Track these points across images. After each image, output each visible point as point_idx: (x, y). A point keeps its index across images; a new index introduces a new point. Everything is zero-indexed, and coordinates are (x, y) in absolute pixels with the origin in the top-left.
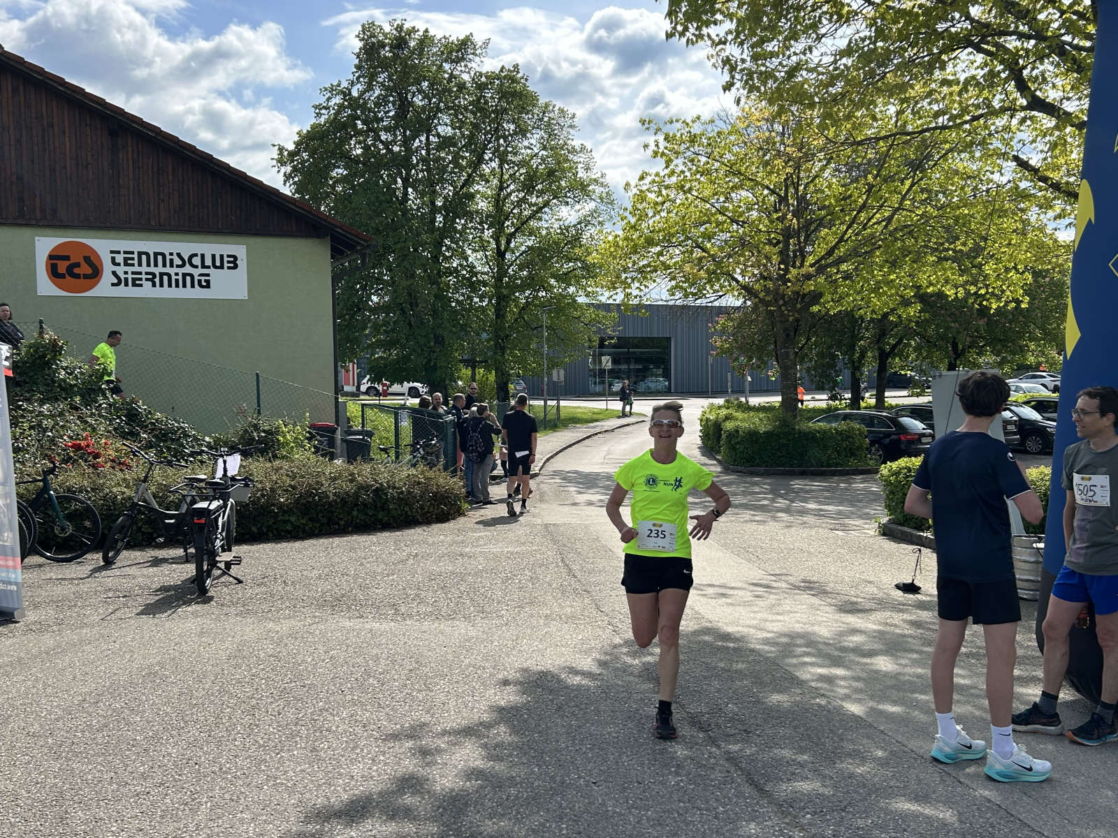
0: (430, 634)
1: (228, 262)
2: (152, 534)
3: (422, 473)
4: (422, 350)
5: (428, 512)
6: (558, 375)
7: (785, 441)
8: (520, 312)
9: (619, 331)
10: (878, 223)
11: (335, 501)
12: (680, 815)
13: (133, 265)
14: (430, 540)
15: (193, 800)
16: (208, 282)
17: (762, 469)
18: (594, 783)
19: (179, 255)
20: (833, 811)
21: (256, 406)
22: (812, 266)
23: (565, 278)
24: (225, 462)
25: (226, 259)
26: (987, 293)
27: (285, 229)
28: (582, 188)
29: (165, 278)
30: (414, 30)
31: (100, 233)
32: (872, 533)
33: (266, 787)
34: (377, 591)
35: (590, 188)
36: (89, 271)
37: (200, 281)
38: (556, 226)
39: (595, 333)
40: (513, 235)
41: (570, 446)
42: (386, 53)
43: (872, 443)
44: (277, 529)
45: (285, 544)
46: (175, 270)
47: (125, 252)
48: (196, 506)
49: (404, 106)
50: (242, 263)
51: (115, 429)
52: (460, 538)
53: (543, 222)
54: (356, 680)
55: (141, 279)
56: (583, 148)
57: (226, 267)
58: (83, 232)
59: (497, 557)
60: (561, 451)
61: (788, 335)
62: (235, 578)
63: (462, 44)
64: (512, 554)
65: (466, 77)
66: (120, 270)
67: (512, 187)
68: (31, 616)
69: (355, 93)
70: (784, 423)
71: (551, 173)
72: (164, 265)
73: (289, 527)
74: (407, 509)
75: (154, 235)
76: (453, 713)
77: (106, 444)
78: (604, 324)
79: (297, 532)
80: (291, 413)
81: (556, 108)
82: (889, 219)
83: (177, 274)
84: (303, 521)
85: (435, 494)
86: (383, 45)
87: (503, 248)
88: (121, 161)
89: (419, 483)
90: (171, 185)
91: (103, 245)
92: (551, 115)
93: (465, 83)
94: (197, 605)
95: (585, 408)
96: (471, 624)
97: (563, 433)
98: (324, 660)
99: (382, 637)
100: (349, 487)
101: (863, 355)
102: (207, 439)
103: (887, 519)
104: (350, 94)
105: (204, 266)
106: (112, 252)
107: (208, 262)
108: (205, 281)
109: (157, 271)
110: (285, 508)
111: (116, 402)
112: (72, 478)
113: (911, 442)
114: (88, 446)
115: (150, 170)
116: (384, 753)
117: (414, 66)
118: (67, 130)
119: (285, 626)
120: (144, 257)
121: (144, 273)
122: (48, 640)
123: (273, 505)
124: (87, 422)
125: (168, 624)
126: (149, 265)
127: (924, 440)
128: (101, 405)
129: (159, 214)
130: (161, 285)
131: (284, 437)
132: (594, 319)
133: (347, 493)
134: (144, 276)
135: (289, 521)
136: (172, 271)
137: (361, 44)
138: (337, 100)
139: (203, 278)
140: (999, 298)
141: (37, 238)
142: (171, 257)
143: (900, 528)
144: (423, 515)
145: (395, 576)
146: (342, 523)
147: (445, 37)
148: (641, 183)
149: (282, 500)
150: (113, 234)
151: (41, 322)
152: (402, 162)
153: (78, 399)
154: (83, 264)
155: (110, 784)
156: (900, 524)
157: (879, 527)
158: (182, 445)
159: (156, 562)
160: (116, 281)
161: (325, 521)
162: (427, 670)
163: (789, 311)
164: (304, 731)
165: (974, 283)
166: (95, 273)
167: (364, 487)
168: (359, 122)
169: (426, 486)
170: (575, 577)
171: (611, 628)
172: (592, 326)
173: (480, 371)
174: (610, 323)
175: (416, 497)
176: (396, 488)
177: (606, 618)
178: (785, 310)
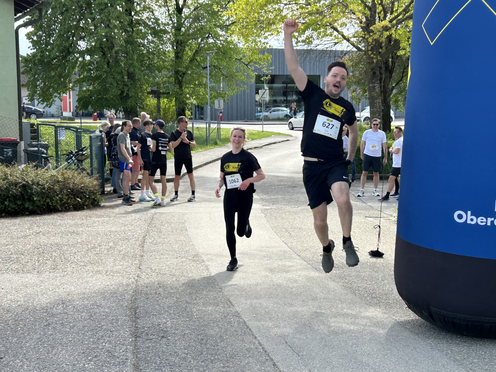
4: (118, 84)
5: (66, 203)
6: (219, 104)
14: (59, 222)
60: (210, 162)
61: (374, 73)
78: (261, 64)
144: (62, 205)
169: (64, 184)
170: (143, 247)
171: (136, 278)
172: (251, 66)
173: (164, 101)
174: (264, 64)
175: (56, 192)
176: (40, 185)
177: (139, 272)
178: (371, 54)
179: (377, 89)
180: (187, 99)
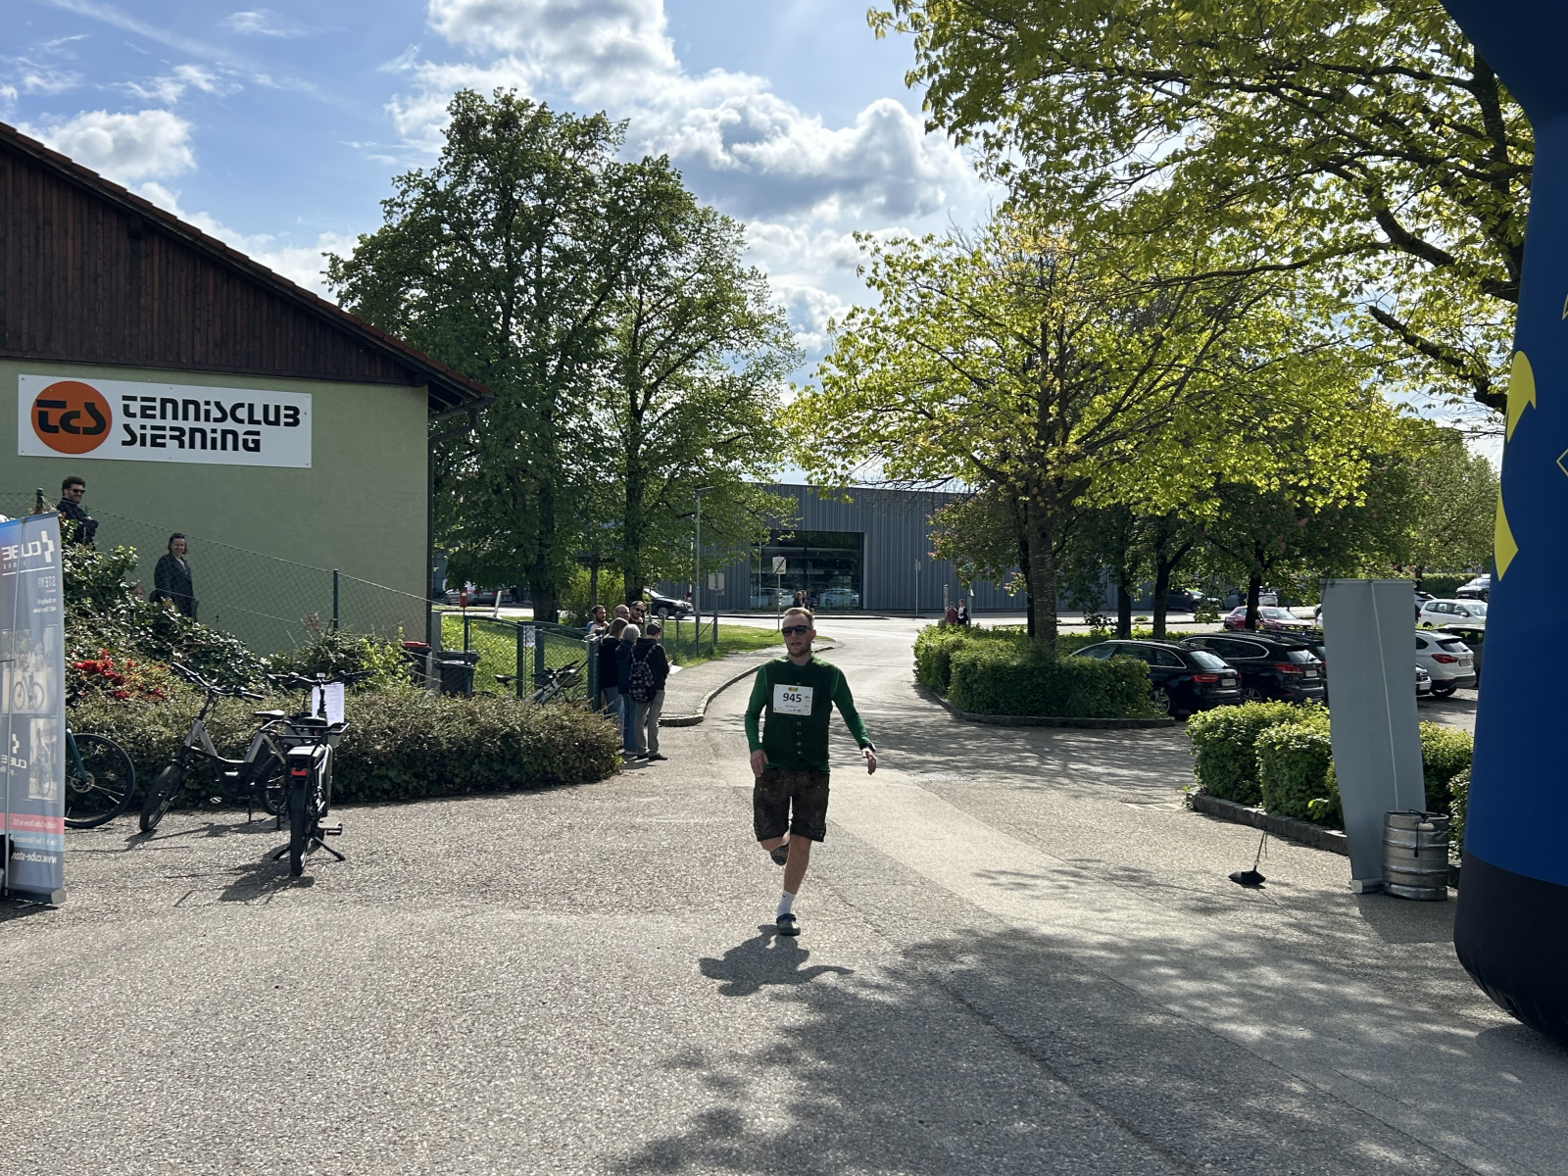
0: (630, 931)
1: (286, 416)
2: (198, 791)
3: (567, 713)
5: (573, 768)
6: (717, 582)
7: (1040, 680)
9: (797, 523)
10: (1165, 387)
11: (449, 750)
12: (1044, 1162)
13: (153, 417)
15: (403, 1138)
16: (257, 442)
17: (1008, 717)
18: (921, 1122)
19: (218, 405)
20: (1238, 1159)
21: (331, 616)
22: (1077, 442)
23: (726, 448)
24: (322, 692)
25: (283, 412)
26: (1310, 485)
27: (367, 372)
28: (752, 325)
29: (198, 436)
30: (525, 105)
31: (109, 372)
32: (1177, 807)
33: (491, 1123)
34: (535, 874)
35: (763, 327)
36: (92, 423)
37: (245, 441)
38: (716, 377)
39: (767, 524)
40: (654, 387)
41: (735, 680)
42: (486, 132)
43: (1157, 685)
44: (370, 788)
45: (382, 810)
46: (212, 425)
47: (144, 399)
48: (292, 752)
49: (508, 206)
50: (305, 418)
51: (139, 645)
52: (624, 804)
53: (697, 371)
54: (556, 989)
55: (163, 437)
56: (754, 274)
57: (282, 423)
58: (84, 369)
59: (683, 830)
60: (724, 687)
61: (1044, 536)
62: (335, 854)
63: (591, 125)
64: (702, 826)
65: (594, 170)
66: (135, 424)
67: (655, 322)
68: (71, 901)
69: (441, 187)
70: (1038, 655)
71: (710, 305)
72: (197, 418)
73: (387, 786)
74: (546, 763)
75: (185, 376)
76: (701, 1032)
77: (130, 665)
79: (397, 792)
80: (380, 627)
81: (718, 217)
82: (1180, 384)
83: (214, 431)
84: (406, 778)
85: (583, 743)
86: (483, 123)
87: (640, 401)
88: (143, 274)
89: (562, 727)
90: (211, 308)
91: (112, 389)
92: (712, 226)
93: (593, 178)
94: (294, 889)
95: (747, 628)
96: (680, 919)
97: (723, 662)
98: (502, 963)
99: (568, 934)
100: (471, 732)
101: (1135, 565)
102: (263, 661)
103: (1198, 788)
104: (435, 186)
105: (252, 421)
106: (125, 398)
107: (258, 415)
108: (254, 441)
109: (187, 425)
110: (382, 759)
111: (139, 606)
112: (91, 713)
113: (1208, 685)
114: (106, 667)
115: (183, 287)
116: (631, 1084)
117: (525, 153)
118: (70, 230)
119: (431, 918)
120: (169, 406)
121: (168, 429)
122: (111, 934)
123: (366, 754)
124: (100, 634)
125: (267, 913)
126: (175, 417)
127: (1226, 683)
128: (119, 610)
129: (193, 347)
130: (192, 446)
131: (370, 661)
132: (763, 506)
133: (465, 740)
134: (168, 433)
135: (386, 776)
136: (207, 426)
137: (452, 119)
138: (417, 194)
139: (250, 438)
140: (1324, 492)
141: (21, 376)
142: (207, 407)
143: (1218, 801)
144: (567, 772)
145: (552, 855)
146: (458, 780)
147: (566, 114)
148: (852, 321)
149: (379, 747)
150: (127, 373)
151: (39, 493)
152: (503, 282)
153: (88, 602)
154: (84, 413)
155: (282, 1116)
156: (1218, 796)
157: (1188, 799)
158: (230, 668)
159: (215, 831)
160: (129, 438)
161: (434, 777)
162: (646, 977)
163: (1047, 503)
164: (512, 1054)
165: (1294, 473)
166: (100, 426)
167: (489, 732)
168: (447, 226)
169: (571, 732)
172: (761, 515)
173: (603, 574)
174: (785, 512)
175: (558, 747)
176: (532, 733)
178: (1041, 501)
179: (1049, 564)
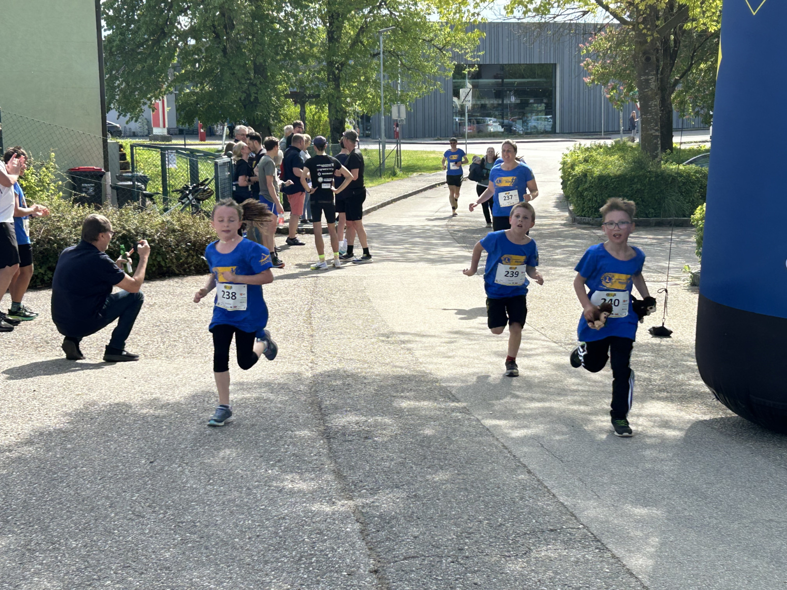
5: (185, 263)
6: (399, 112)
7: (639, 186)
8: (358, 35)
9: (479, 56)
14: (179, 290)
32: (683, 284)
39: (452, 59)
41: (405, 197)
61: (648, 59)
70: (639, 164)
78: (462, 49)
85: (194, 244)
89: (174, 231)
97: (402, 183)
103: (699, 267)
132: (448, 43)
144: (179, 266)
157: (690, 277)
163: (648, 30)
169: (182, 235)
170: (310, 323)
171: (310, 365)
172: (447, 51)
173: (310, 109)
174: (469, 47)
175: (170, 246)
176: (147, 235)
177: (312, 357)
178: (643, 29)
179: (653, 85)
180: (348, 105)
